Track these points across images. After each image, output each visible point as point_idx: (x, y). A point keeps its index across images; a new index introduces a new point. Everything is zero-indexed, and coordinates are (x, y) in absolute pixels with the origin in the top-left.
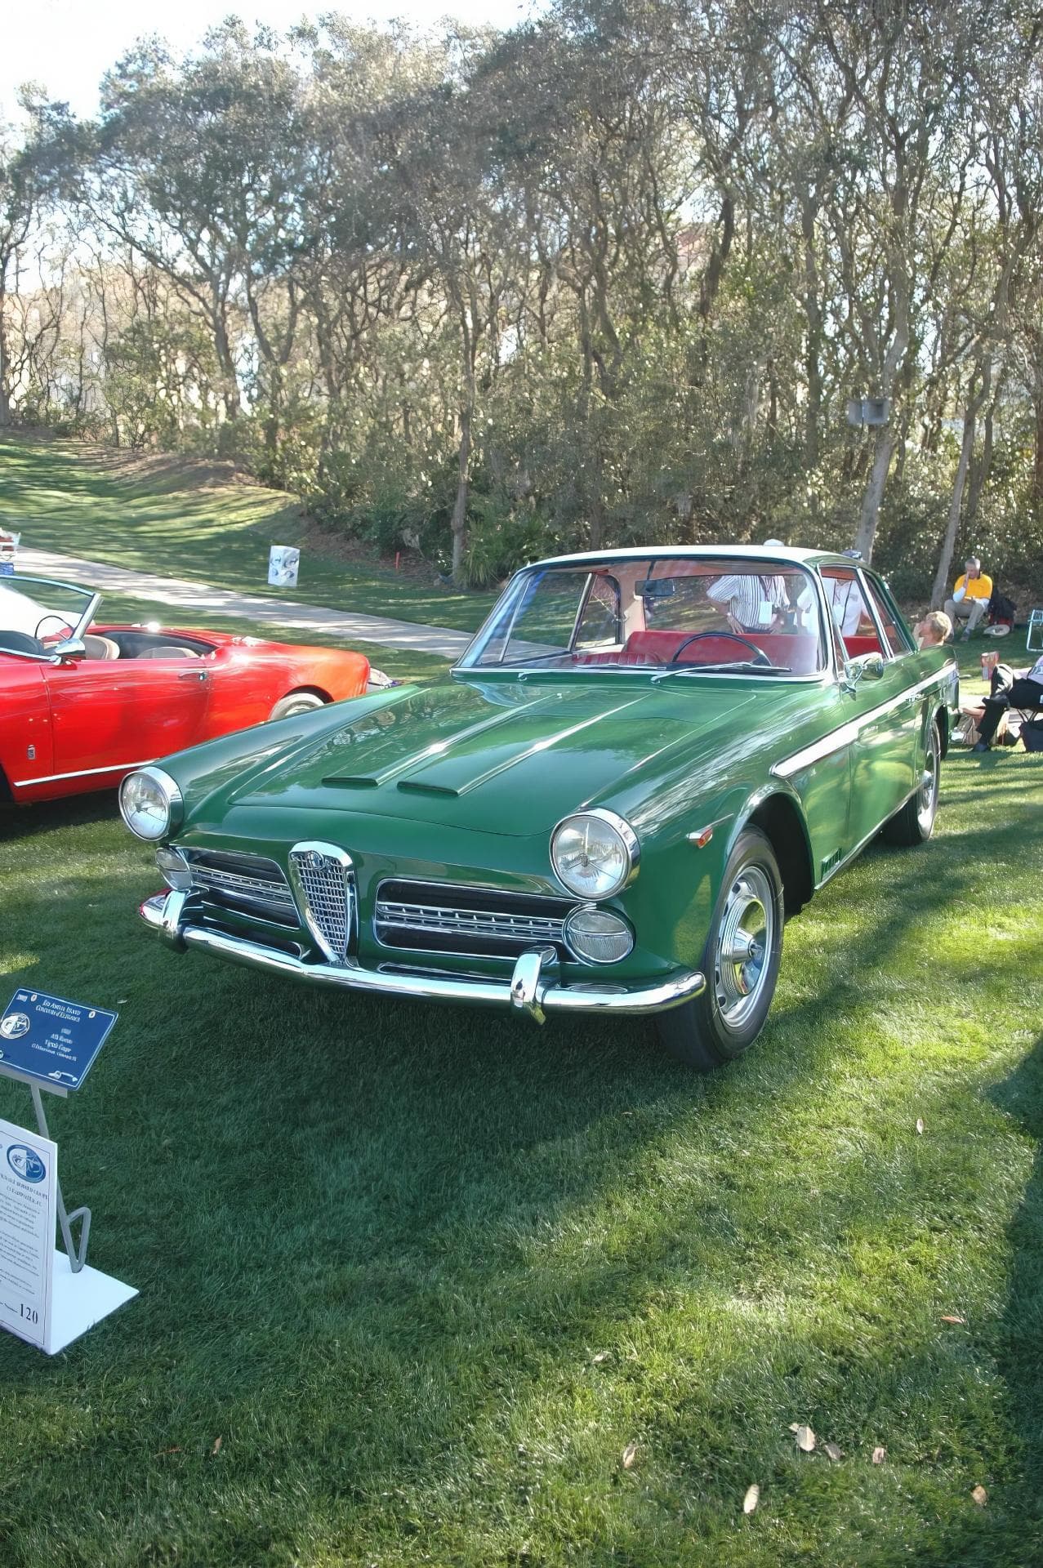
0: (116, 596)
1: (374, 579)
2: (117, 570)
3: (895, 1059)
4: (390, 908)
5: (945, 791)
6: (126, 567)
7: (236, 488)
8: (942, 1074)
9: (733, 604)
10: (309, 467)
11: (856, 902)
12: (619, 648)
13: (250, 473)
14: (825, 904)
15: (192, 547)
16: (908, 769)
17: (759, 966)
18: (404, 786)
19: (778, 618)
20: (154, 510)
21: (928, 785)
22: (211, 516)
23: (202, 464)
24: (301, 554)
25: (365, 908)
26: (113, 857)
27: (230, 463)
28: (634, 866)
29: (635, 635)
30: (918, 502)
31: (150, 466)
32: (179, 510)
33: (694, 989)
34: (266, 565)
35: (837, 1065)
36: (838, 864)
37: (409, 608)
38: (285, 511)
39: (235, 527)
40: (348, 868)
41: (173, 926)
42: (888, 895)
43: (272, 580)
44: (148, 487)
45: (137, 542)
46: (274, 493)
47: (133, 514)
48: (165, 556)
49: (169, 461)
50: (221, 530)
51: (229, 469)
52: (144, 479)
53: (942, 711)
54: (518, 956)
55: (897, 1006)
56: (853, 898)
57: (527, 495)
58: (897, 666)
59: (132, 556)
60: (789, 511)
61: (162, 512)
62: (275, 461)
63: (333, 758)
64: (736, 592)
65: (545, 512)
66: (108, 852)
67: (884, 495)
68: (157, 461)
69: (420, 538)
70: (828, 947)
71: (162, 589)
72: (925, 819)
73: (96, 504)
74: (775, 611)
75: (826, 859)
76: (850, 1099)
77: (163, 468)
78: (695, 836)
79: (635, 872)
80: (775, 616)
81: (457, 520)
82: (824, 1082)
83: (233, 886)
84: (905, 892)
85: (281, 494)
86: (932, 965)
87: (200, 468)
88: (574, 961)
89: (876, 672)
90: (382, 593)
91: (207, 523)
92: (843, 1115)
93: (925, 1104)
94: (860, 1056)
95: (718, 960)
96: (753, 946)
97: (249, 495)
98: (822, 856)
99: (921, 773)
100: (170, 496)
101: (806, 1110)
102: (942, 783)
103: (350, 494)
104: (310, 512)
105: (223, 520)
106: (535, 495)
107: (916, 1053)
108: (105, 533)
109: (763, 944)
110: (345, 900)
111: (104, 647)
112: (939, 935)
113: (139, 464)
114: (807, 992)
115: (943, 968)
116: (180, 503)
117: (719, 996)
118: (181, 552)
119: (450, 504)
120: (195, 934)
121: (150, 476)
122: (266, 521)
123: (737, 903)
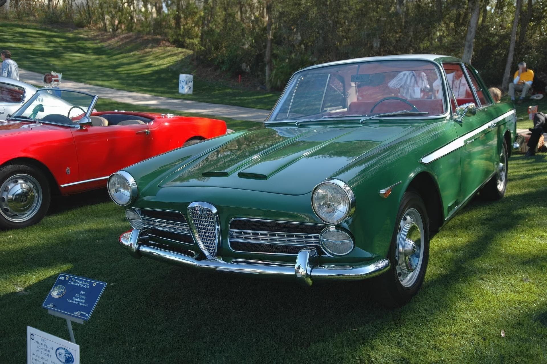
0: (107, 101)
1: (229, 88)
2: (108, 89)
3: (489, 302)
4: (236, 232)
5: (512, 174)
6: (111, 88)
7: (162, 48)
8: (513, 308)
9: (402, 90)
10: (196, 37)
11: (467, 228)
12: (345, 110)
13: (168, 41)
14: (450, 229)
15: (143, 77)
16: (491, 164)
17: (418, 256)
18: (241, 175)
19: (424, 96)
20: (125, 61)
21: (502, 170)
22: (151, 62)
23: (146, 38)
24: (194, 78)
25: (224, 234)
26: (108, 219)
27: (159, 37)
28: (352, 208)
30: (493, 36)
31: (122, 40)
32: (136, 60)
33: (385, 267)
34: (177, 84)
35: (460, 305)
36: (456, 208)
37: (246, 101)
38: (185, 58)
39: (162, 67)
40: (216, 214)
41: (135, 247)
42: (482, 224)
43: (181, 91)
44: (121, 50)
45: (117, 76)
46: (180, 50)
47: (115, 63)
48: (130, 82)
49: (130, 37)
50: (156, 68)
51: (159, 39)
52: (120, 46)
53: (508, 133)
54: (297, 253)
55: (489, 276)
56: (465, 226)
57: (300, 44)
58: (483, 110)
59: (115, 82)
60: (428, 44)
61: (128, 61)
62: (180, 34)
63: (208, 165)
64: (402, 83)
65: (309, 53)
66: (106, 216)
67: (477, 33)
68: (124, 37)
69: (250, 68)
70: (453, 249)
71: (129, 97)
72: (501, 187)
73: (97, 59)
74: (422, 91)
75: (449, 205)
76: (466, 321)
77: (128, 40)
78: (383, 191)
79: (353, 210)
80: (422, 94)
81: (267, 59)
82: (453, 313)
83: (162, 225)
84: (492, 223)
85: (184, 50)
86: (506, 257)
87: (145, 40)
88: (326, 255)
89: (471, 112)
90: (234, 95)
91: (150, 66)
92: (463, 328)
93: (505, 323)
94: (471, 300)
95: (397, 254)
96: (414, 247)
97: (169, 52)
98: (448, 203)
99: (498, 164)
100: (132, 53)
101: (444, 326)
102: (509, 171)
103: (217, 48)
104: (197, 58)
105: (157, 63)
106: (304, 44)
107: (500, 299)
108: (102, 72)
109: (419, 246)
110: (215, 229)
111: (101, 121)
112: (510, 242)
113: (116, 39)
114: (443, 271)
115: (513, 257)
116: (136, 57)
117: (398, 272)
118: (138, 80)
119: (263, 51)
120: (145, 249)
121: (122, 44)
122: (177, 63)
123: (405, 226)
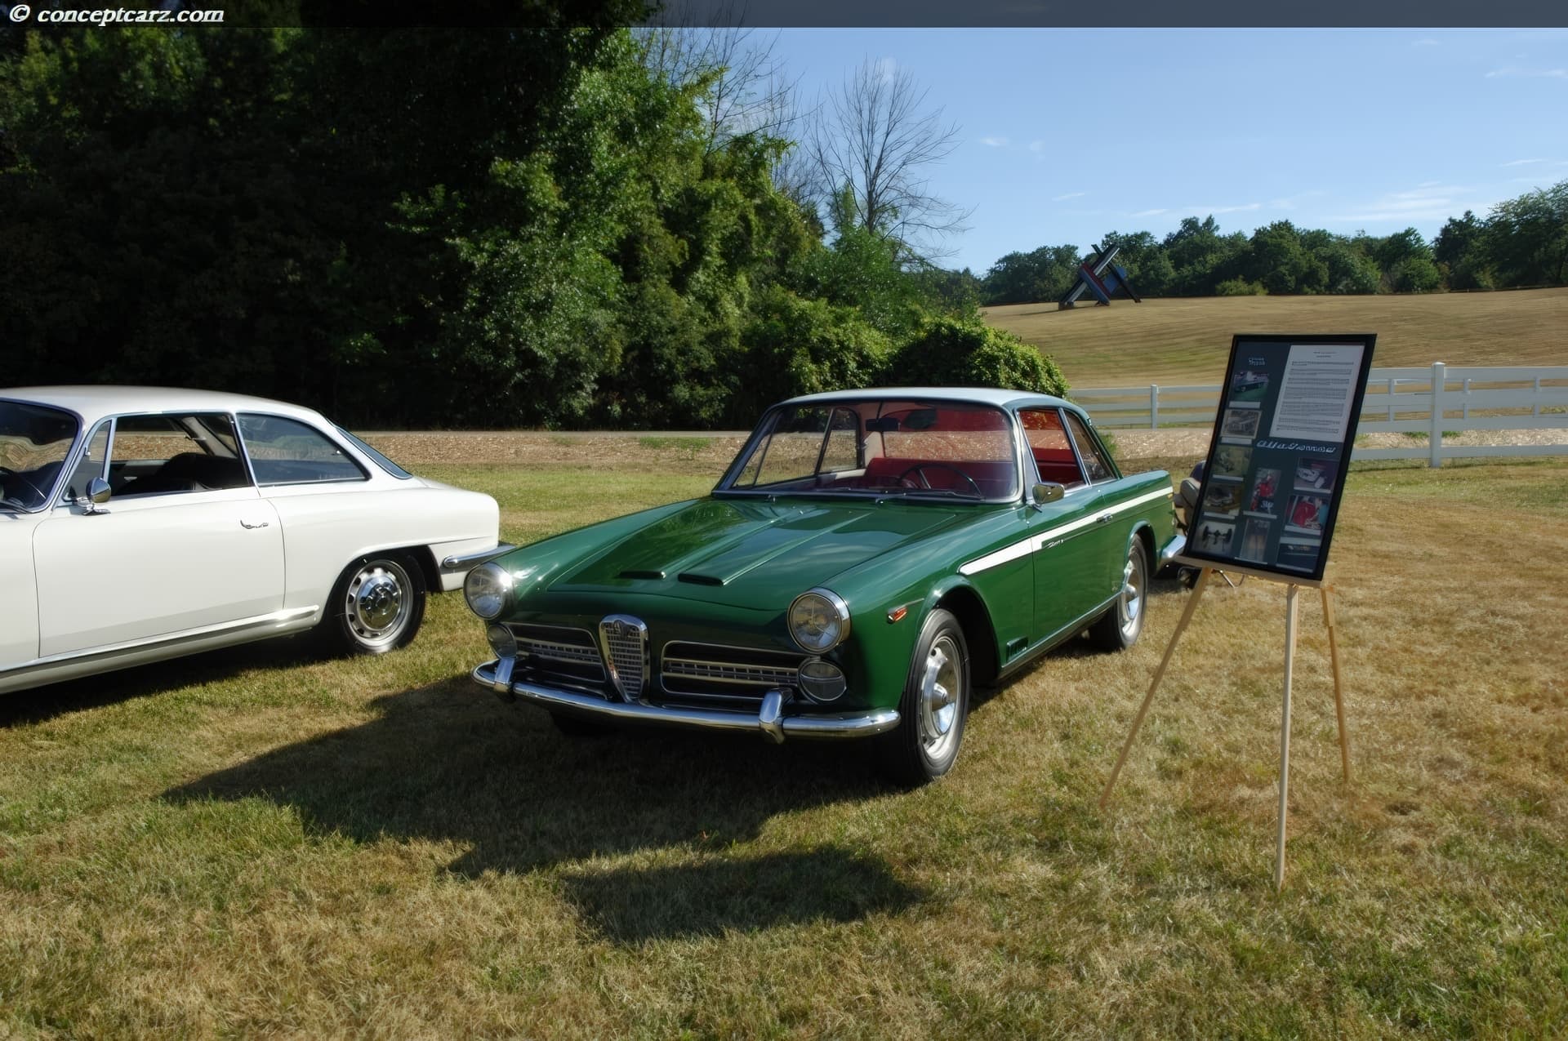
4: (673, 663)
12: (861, 472)
18: (683, 578)
29: (875, 461)
33: (890, 723)
40: (644, 635)
41: (506, 684)
54: (765, 696)
78: (892, 611)
79: (846, 634)
88: (804, 699)
95: (916, 704)
110: (641, 658)
117: (921, 735)
123: (933, 664)
